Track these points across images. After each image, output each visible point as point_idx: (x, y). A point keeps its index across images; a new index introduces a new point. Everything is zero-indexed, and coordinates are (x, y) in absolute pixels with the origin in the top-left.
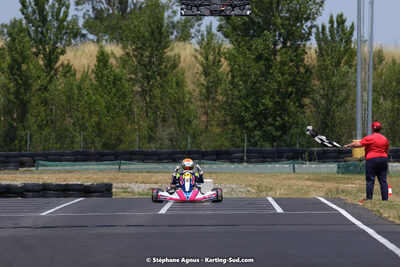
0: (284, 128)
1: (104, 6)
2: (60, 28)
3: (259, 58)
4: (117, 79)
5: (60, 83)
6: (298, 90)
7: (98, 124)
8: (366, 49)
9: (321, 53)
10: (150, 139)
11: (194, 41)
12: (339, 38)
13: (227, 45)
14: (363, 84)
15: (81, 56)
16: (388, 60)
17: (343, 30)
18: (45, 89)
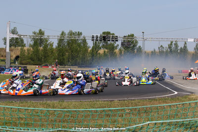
5: (98, 55)
9: (137, 51)
14: (143, 56)
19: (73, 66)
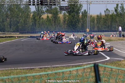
0: (76, 27)
1: (48, 8)
2: (41, 12)
3: (72, 16)
4: (50, 20)
5: (41, 20)
6: (78, 21)
7: (47, 27)
8: (89, 14)
9: (82, 16)
10: (55, 29)
11: (62, 14)
12: (85, 13)
13: (67, 14)
14: (88, 20)
15: (44, 16)
16: (92, 17)
17: (86, 12)
18: (39, 22)
19: (15, 32)
